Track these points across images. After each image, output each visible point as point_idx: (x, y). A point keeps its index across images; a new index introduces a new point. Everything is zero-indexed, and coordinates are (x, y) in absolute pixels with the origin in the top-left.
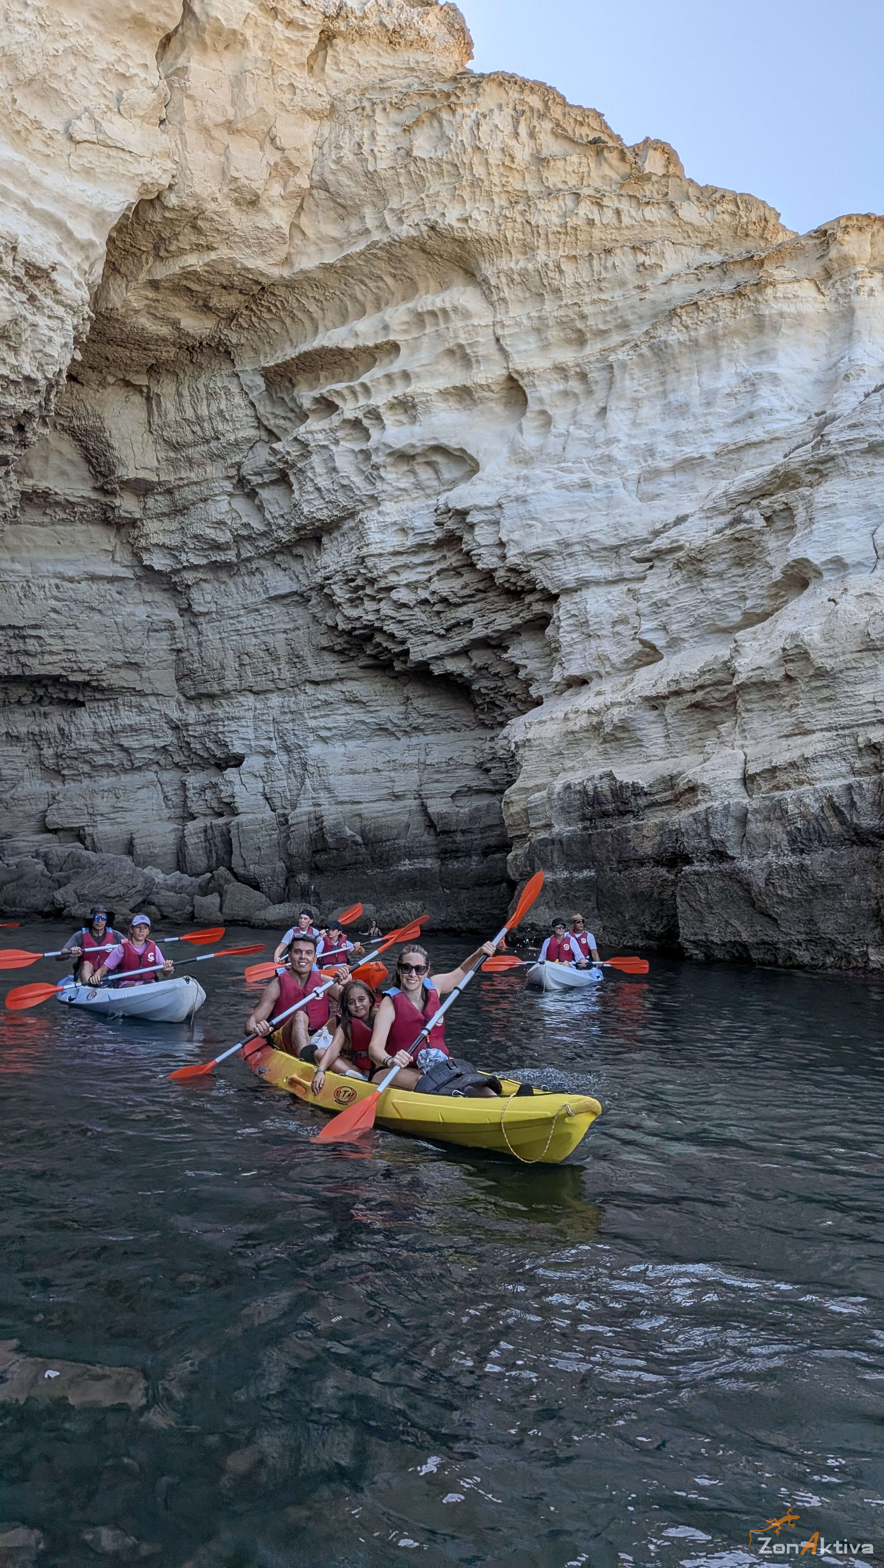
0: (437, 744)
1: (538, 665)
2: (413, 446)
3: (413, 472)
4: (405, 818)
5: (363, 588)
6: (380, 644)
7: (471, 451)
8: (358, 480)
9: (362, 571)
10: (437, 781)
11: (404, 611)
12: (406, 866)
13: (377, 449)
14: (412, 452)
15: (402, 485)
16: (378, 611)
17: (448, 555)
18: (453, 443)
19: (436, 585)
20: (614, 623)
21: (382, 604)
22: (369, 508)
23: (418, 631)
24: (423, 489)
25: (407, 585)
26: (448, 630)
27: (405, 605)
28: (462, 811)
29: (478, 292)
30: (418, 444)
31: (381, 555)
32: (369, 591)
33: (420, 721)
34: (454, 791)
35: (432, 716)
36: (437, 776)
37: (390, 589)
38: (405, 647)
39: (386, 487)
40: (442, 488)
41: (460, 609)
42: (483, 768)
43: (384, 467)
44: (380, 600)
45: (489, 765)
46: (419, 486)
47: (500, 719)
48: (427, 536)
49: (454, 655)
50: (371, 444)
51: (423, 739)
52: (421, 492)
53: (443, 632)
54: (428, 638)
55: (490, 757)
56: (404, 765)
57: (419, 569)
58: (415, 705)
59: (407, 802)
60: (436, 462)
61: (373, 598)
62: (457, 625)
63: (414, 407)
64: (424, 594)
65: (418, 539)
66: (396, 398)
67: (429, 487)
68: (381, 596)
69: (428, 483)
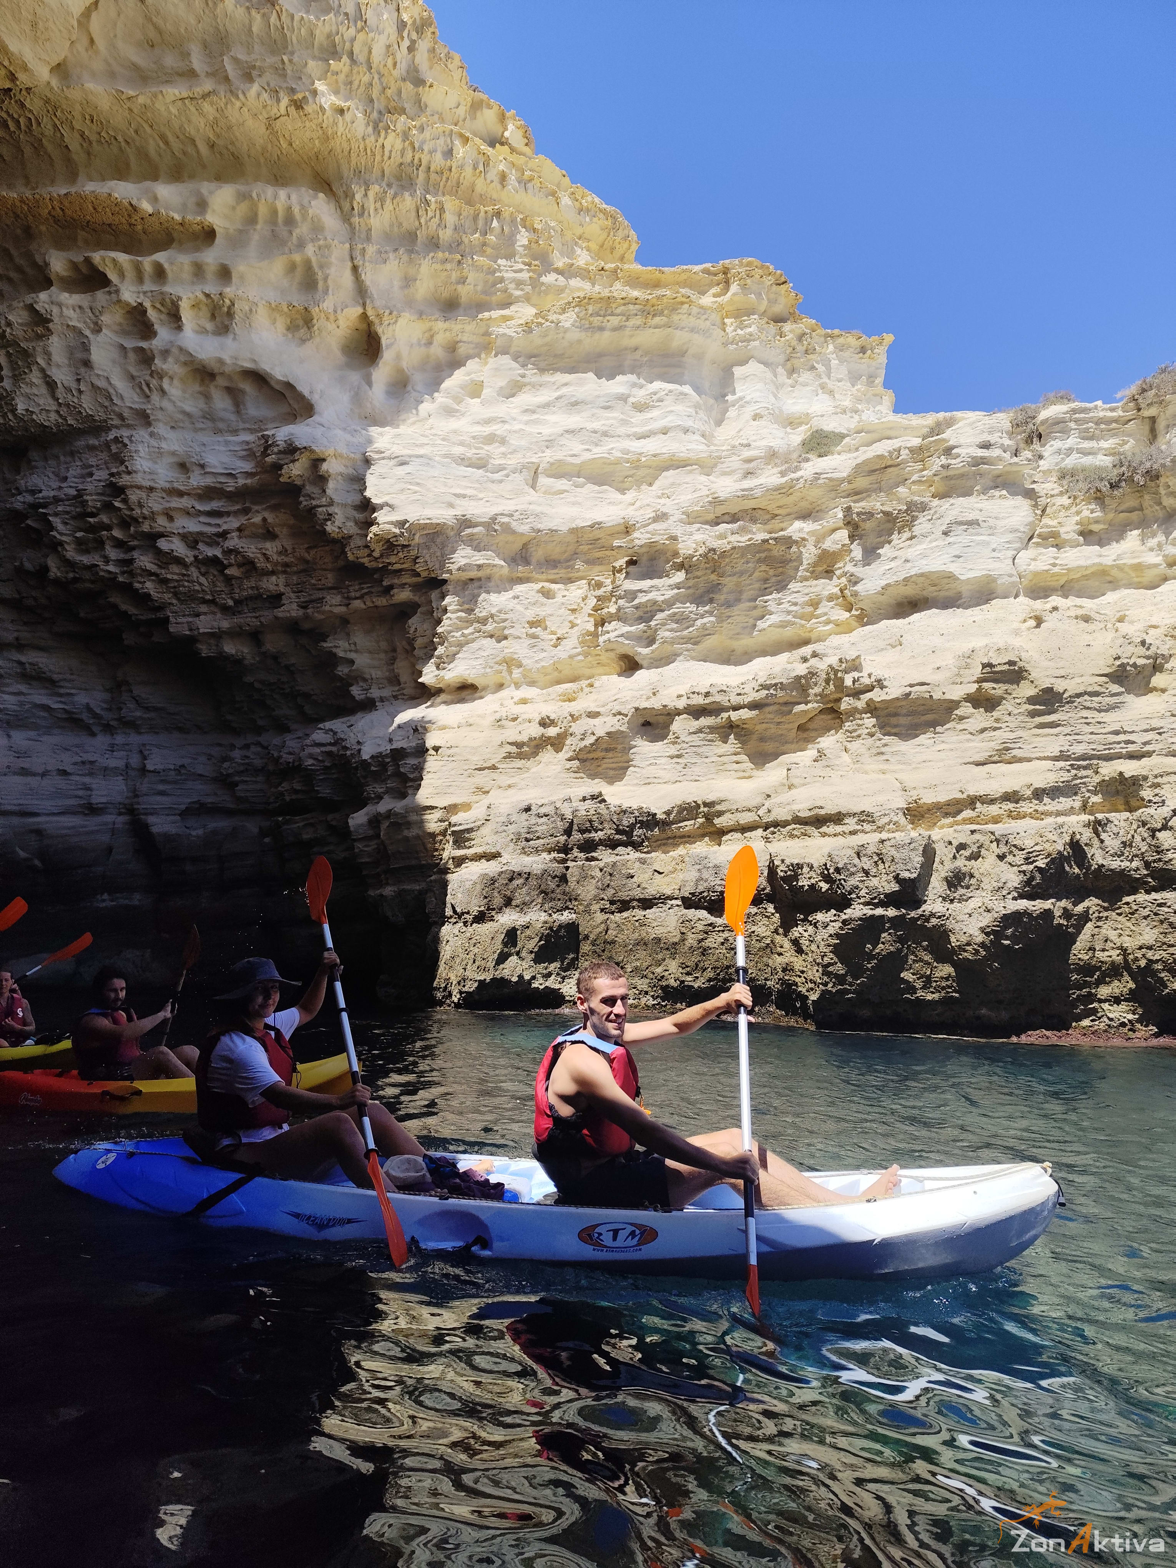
0: (158, 746)
1: (369, 661)
2: (221, 361)
3: (207, 397)
4: (105, 838)
5: (109, 528)
6: (115, 606)
7: (303, 388)
8: (120, 384)
9: (117, 504)
10: (162, 793)
11: (175, 568)
12: (105, 901)
13: (165, 353)
14: (216, 367)
15: (188, 408)
16: (131, 561)
17: (256, 508)
18: (278, 372)
19: (234, 541)
20: (532, 624)
21: (136, 554)
22: (129, 426)
23: (190, 597)
24: (213, 420)
25: (184, 537)
26: (237, 602)
27: (179, 561)
28: (194, 833)
29: (332, 206)
30: (228, 361)
31: (151, 489)
32: (117, 533)
33: (138, 714)
34: (183, 807)
35: (156, 709)
36: (161, 787)
37: (153, 537)
38: (160, 615)
39: (165, 404)
40: (241, 426)
41: (265, 579)
42: (225, 782)
43: (171, 378)
44: (133, 548)
45: (237, 778)
46: (209, 416)
47: (260, 723)
48: (223, 479)
49: (235, 634)
50: (157, 343)
51: (135, 739)
52: (209, 424)
53: (231, 603)
54: (203, 608)
55: (242, 768)
56: (106, 769)
57: (202, 519)
58: (136, 693)
59: (109, 818)
60: (243, 392)
61: (119, 544)
62: (259, 597)
63: (230, 314)
64: (210, 552)
65: (209, 481)
66: (208, 296)
67: (222, 420)
68: (135, 543)
69: (222, 414)
